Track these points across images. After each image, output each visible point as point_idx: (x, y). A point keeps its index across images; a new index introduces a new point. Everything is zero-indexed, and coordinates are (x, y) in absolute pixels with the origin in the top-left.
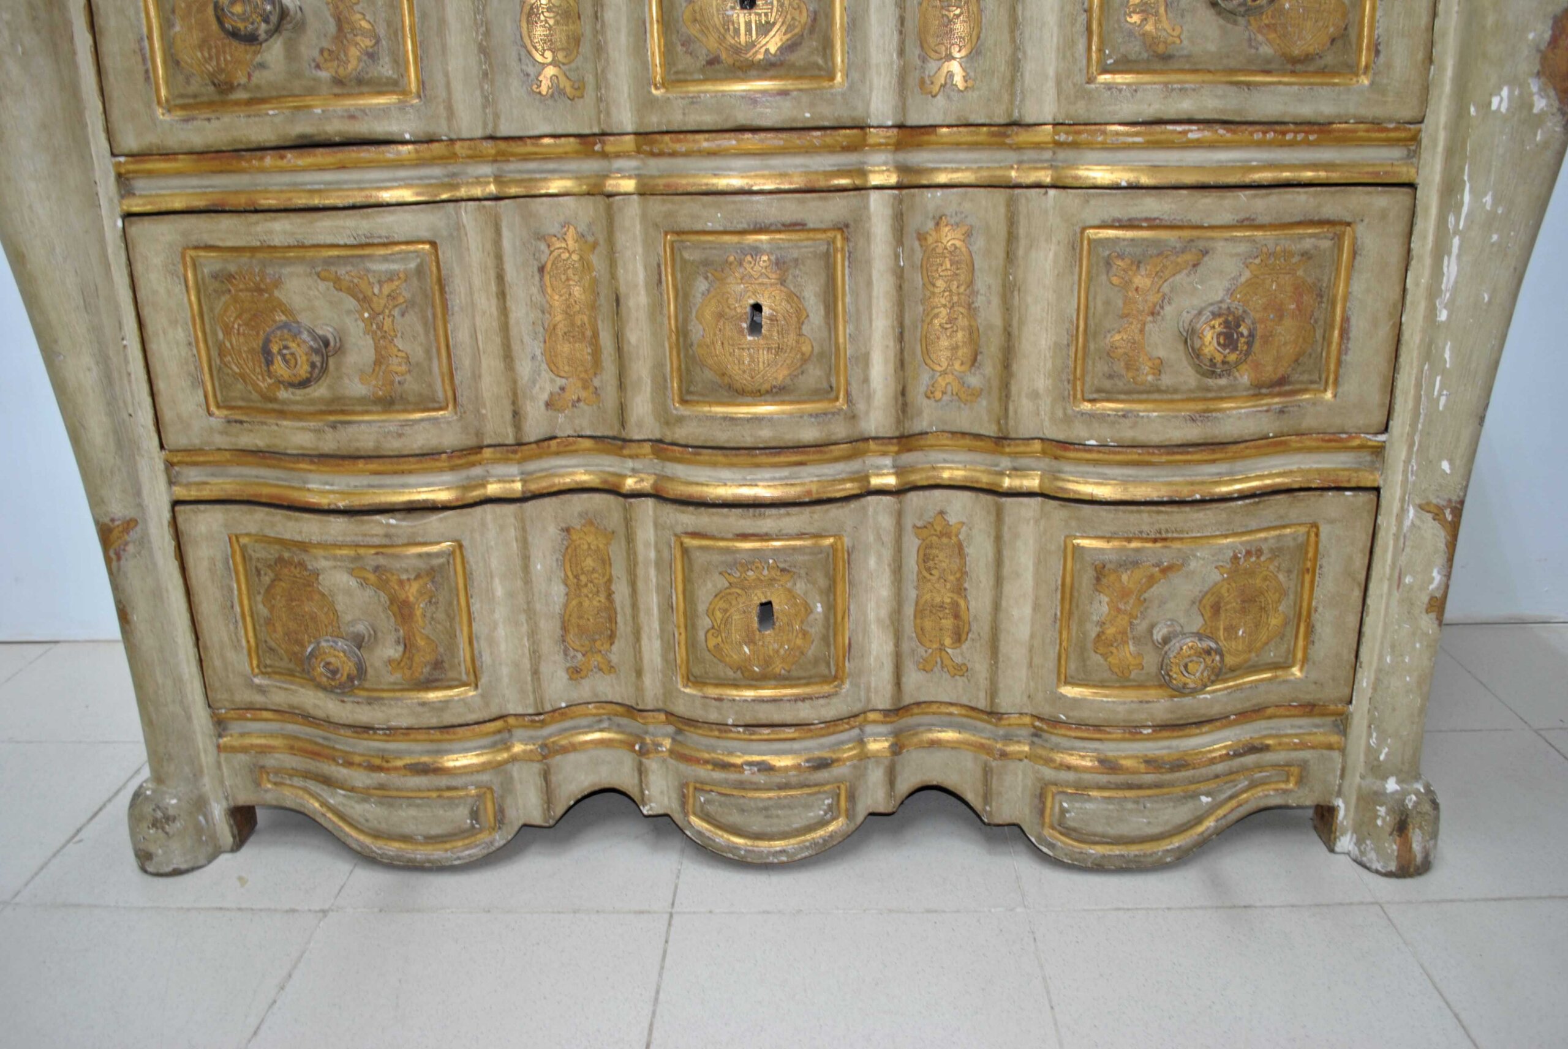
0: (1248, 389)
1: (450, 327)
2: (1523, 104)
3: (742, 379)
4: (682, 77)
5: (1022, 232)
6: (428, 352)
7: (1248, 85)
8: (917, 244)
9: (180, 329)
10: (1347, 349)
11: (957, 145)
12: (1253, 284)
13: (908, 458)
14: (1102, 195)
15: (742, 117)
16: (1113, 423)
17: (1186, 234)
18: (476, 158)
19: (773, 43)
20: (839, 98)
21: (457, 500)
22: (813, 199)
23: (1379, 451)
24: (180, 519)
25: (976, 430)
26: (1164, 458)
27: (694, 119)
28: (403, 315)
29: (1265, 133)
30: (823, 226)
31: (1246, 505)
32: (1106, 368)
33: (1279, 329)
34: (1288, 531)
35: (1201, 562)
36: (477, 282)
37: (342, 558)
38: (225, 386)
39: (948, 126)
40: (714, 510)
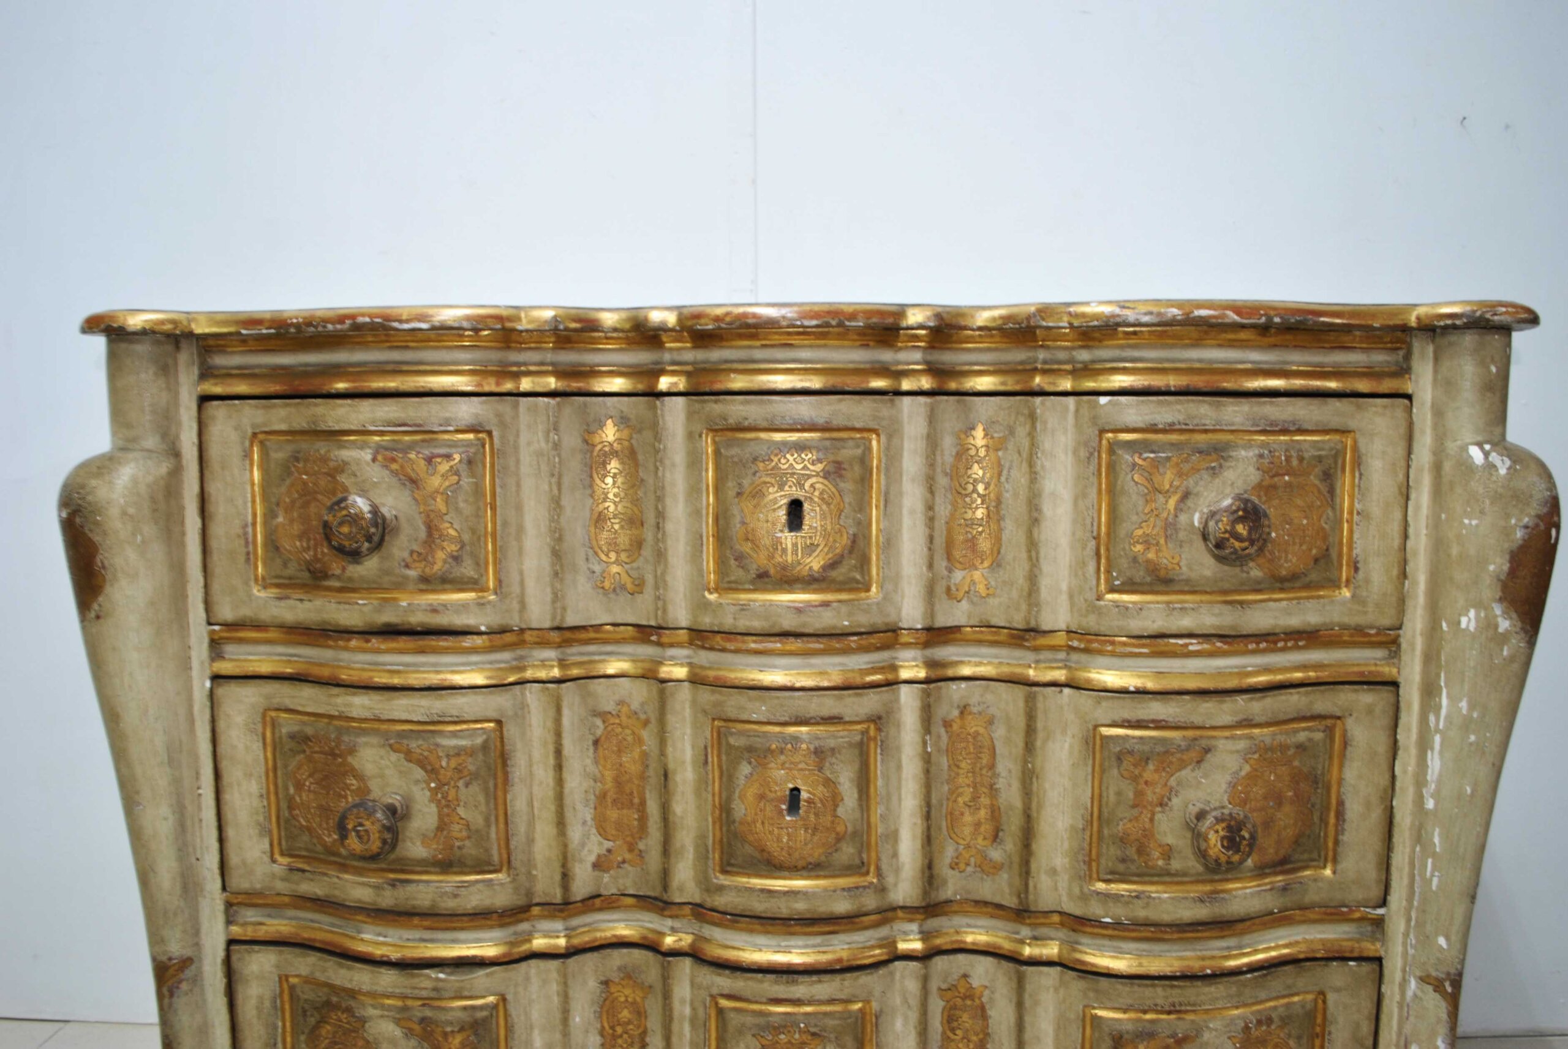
0: (1252, 871)
1: (509, 797)
2: (1489, 625)
3: (781, 856)
4: (733, 585)
5: (1040, 725)
6: (487, 820)
7: (1241, 603)
8: (942, 730)
9: (253, 782)
10: (1343, 830)
11: (980, 642)
12: (1252, 777)
13: (933, 923)
14: (1112, 698)
15: (788, 623)
16: (1128, 903)
17: (1190, 733)
18: (543, 644)
19: (815, 563)
20: (874, 607)
21: (504, 955)
22: (849, 696)
23: (1379, 923)
24: (234, 958)
25: (997, 899)
26: (1176, 936)
27: (743, 624)
28: (467, 785)
29: (1258, 643)
30: (857, 719)
31: (1256, 978)
32: (1119, 853)
33: (1279, 815)
34: (1296, 999)
35: (1214, 1033)
36: (537, 754)
37: (389, 1008)
38: (291, 837)
39: (972, 627)
40: (749, 975)
